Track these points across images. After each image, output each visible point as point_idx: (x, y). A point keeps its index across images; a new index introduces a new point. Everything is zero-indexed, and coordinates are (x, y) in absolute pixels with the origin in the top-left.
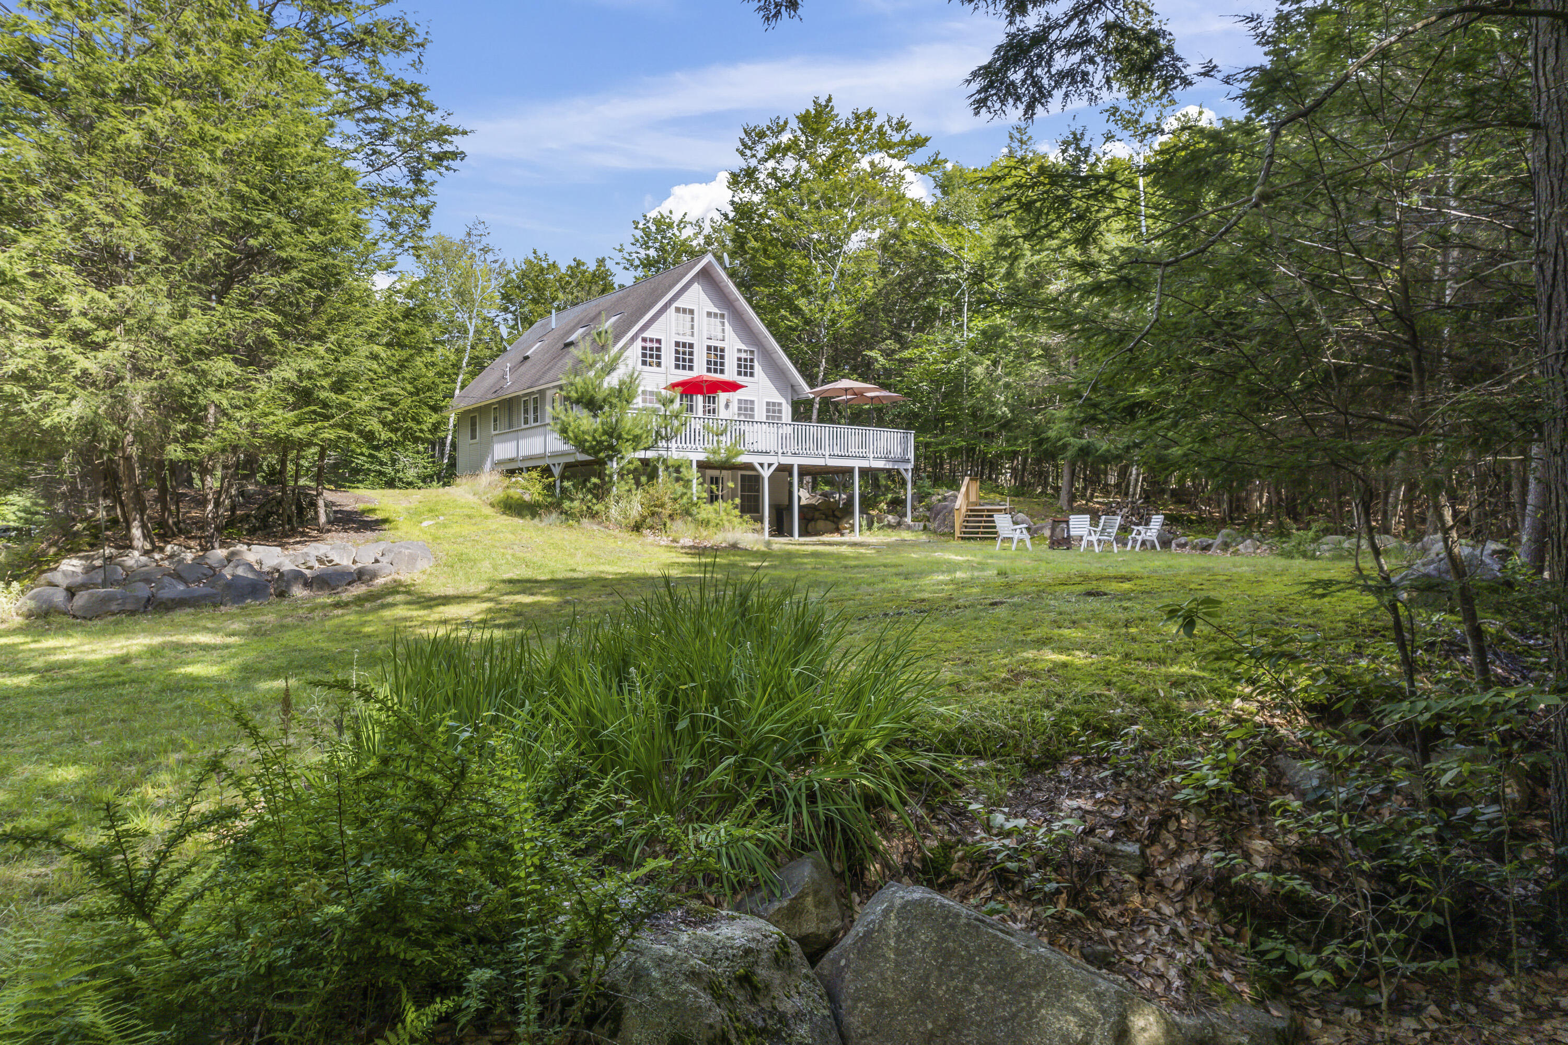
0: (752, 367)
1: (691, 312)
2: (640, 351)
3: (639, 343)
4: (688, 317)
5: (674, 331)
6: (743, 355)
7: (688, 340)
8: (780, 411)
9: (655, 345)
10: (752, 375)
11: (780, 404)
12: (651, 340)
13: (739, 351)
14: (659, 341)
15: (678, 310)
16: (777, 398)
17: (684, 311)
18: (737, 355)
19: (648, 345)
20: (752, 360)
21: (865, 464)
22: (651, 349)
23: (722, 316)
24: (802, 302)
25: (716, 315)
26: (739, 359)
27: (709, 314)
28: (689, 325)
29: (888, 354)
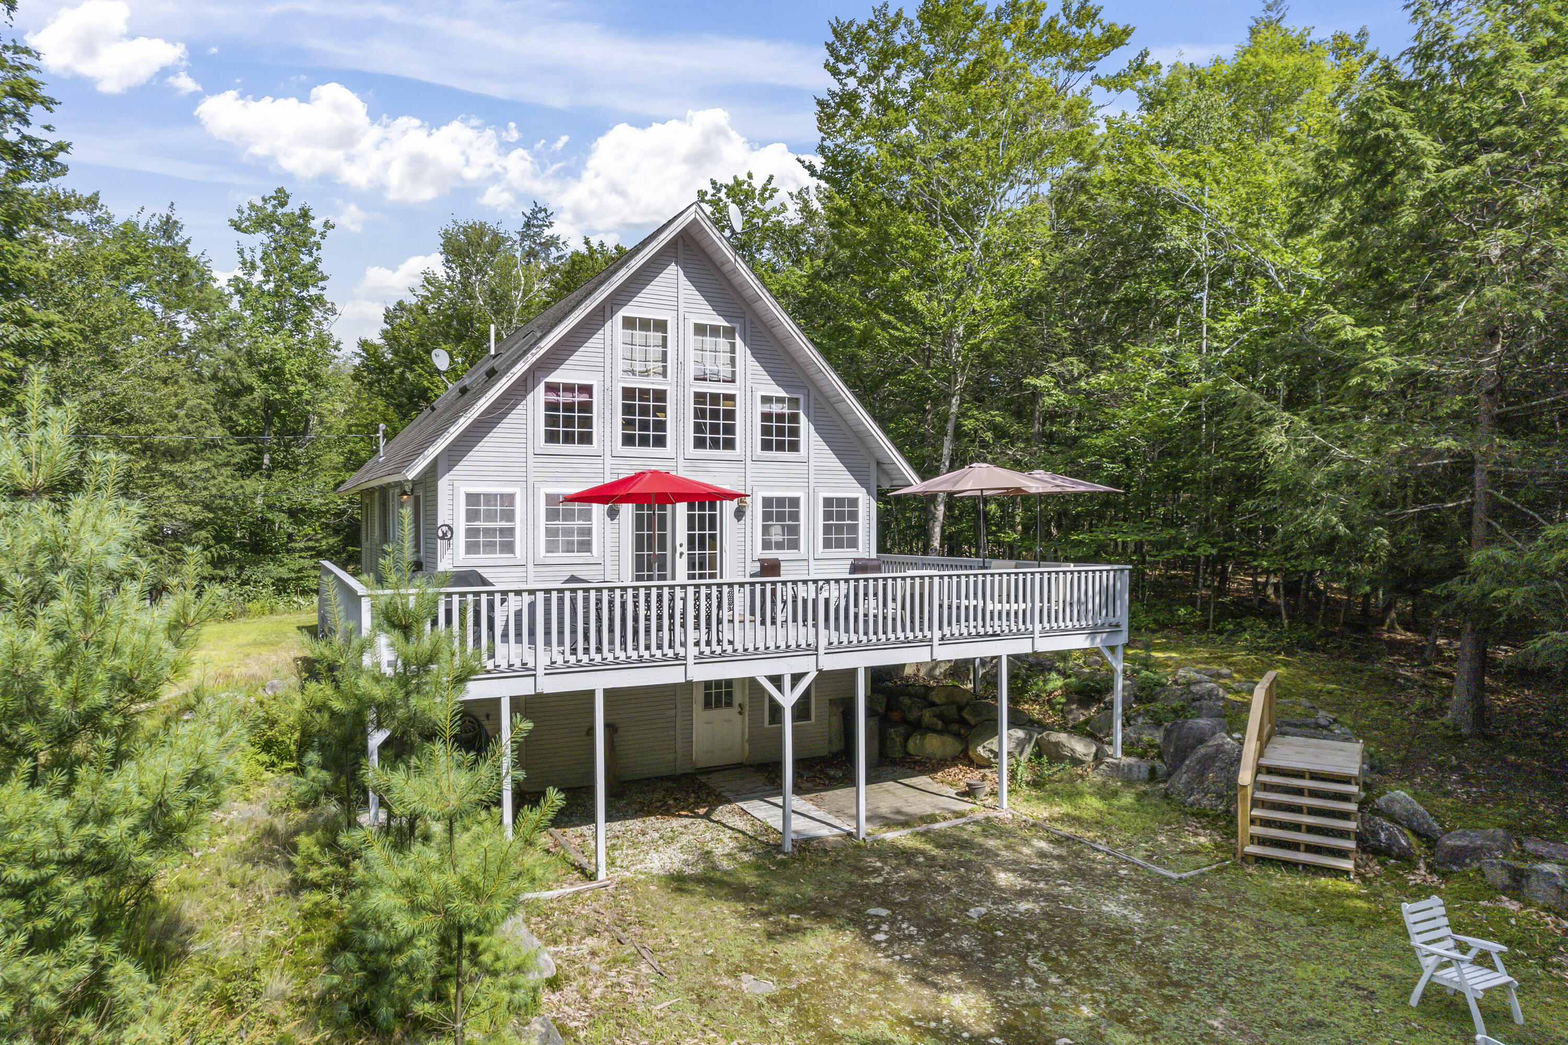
0: (794, 432)
1: (661, 326)
2: (541, 413)
3: (539, 397)
4: (654, 337)
5: (621, 365)
6: (776, 408)
7: (652, 383)
8: (854, 516)
9: (578, 398)
10: (794, 447)
11: (854, 502)
12: (569, 388)
13: (766, 400)
14: (587, 389)
15: (629, 323)
16: (851, 489)
17: (645, 324)
18: (760, 408)
19: (563, 398)
20: (794, 418)
21: (1023, 647)
22: (569, 407)
23: (729, 333)
24: (916, 298)
25: (715, 331)
26: (766, 417)
27: (700, 329)
28: (655, 353)
29: (1065, 381)
